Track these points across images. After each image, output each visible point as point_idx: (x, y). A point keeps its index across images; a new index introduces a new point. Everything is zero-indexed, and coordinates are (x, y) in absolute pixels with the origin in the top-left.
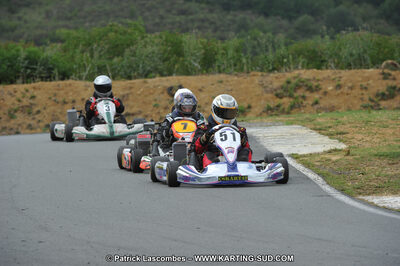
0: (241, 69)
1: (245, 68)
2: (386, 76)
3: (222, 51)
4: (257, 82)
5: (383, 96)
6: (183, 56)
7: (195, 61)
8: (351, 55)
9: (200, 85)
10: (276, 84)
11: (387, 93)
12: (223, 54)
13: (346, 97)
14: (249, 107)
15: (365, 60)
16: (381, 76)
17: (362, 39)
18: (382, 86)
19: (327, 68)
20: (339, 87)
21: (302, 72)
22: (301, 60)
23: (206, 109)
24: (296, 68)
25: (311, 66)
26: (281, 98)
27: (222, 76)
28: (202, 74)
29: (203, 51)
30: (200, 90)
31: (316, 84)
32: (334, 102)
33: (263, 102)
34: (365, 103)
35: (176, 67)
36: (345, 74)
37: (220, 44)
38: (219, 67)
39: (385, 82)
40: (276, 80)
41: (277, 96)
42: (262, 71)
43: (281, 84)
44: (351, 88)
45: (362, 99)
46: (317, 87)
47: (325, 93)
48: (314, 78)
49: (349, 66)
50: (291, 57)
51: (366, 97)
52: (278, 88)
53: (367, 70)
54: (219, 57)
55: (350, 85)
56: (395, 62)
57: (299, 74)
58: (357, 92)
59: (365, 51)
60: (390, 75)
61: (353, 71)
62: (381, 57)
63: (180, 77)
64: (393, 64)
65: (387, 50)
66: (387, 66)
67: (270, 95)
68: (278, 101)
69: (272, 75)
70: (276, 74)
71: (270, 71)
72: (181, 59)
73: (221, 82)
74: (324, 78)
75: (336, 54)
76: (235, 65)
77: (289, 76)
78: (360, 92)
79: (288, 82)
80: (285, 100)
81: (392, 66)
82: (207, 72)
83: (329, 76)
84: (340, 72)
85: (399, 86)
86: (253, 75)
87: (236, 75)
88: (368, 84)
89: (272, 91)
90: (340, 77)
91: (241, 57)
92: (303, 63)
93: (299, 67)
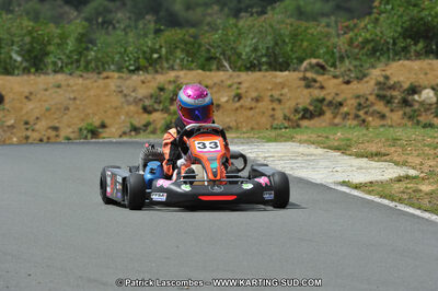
0: (86, 68)
2: (309, 83)
3: (57, 41)
4: (113, 87)
5: (307, 114)
7: (18, 53)
8: (256, 50)
9: (26, 91)
10: (142, 92)
11: (311, 108)
12: (59, 45)
13: (251, 113)
14: (103, 126)
15: (276, 58)
16: (303, 83)
17: (271, 26)
18: (304, 98)
19: (218, 69)
20: (239, 97)
21: (182, 73)
22: (179, 54)
23: (37, 127)
24: (172, 68)
25: (193, 65)
26: (149, 113)
27: (60, 77)
28: (29, 72)
29: (27, 39)
30: (27, 97)
32: (230, 120)
33: (123, 117)
36: (247, 78)
37: (53, 30)
39: (306, 91)
40: (143, 85)
41: (146, 110)
42: (119, 70)
43: (151, 91)
44: (257, 100)
45: (273, 117)
47: (217, 107)
49: (252, 67)
50: (164, 50)
51: (279, 115)
52: (146, 98)
53: (279, 74)
54: (51, 48)
55: (254, 95)
56: (321, 61)
57: (177, 77)
58: (265, 105)
59: (277, 44)
60: (315, 81)
61: (257, 75)
64: (318, 65)
65: (305, 45)
66: (312, 66)
67: (132, 108)
68: (145, 118)
69: (135, 77)
70: (141, 76)
71: (132, 72)
73: (59, 87)
74: (215, 84)
75: (233, 49)
76: (78, 61)
77: (161, 79)
78: (271, 107)
79: (161, 89)
80: (156, 116)
81: (317, 68)
82: (37, 70)
83: (222, 81)
84: (239, 76)
85: (329, 98)
86: (107, 78)
87: (81, 76)
88: (281, 95)
89: (137, 101)
90: (240, 83)
91: (87, 49)
92: (182, 60)
93: (176, 67)
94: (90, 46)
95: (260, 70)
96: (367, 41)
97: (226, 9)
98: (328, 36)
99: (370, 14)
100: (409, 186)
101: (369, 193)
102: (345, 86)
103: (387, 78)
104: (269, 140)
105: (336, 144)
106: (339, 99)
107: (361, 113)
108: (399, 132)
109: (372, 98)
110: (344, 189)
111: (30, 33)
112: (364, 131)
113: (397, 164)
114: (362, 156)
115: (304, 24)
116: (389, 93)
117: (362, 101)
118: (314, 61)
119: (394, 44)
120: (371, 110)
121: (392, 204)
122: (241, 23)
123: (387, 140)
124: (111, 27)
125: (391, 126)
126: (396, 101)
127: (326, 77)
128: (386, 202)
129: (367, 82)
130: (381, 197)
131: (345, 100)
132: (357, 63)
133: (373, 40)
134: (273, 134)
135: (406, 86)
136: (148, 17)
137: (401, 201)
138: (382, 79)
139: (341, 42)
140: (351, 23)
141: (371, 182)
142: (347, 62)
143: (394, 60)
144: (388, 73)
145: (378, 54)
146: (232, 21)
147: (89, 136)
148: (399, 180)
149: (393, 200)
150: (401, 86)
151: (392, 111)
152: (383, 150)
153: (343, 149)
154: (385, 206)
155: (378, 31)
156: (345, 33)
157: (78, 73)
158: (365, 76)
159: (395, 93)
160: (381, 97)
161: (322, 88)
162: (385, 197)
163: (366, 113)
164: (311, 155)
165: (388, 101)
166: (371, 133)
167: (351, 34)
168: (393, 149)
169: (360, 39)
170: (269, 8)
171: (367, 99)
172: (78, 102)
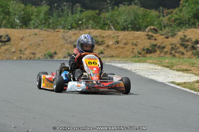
0: (48, 27)
1: (52, 26)
2: (150, 37)
3: (35, 14)
4: (60, 36)
5: (148, 51)
6: (9, 15)
7: (17, 19)
8: (126, 21)
9: (21, 36)
10: (74, 38)
11: (151, 49)
12: (37, 16)
13: (122, 50)
14: (55, 53)
15: (135, 25)
16: (147, 37)
18: (147, 44)
19: (108, 29)
20: (117, 42)
21: (92, 31)
22: (91, 22)
23: (25, 53)
24: (87, 28)
25: (97, 27)
27: (36, 30)
28: (22, 28)
29: (22, 13)
30: (21, 39)
31: (101, 40)
32: (114, 53)
33: (64, 50)
35: (4, 22)
36: (122, 34)
38: (34, 24)
39: (148, 41)
40: (74, 35)
42: (64, 28)
44: (126, 44)
45: (133, 52)
46: (102, 42)
47: (108, 46)
48: (100, 36)
49: (124, 29)
50: (84, 20)
51: (136, 51)
53: (136, 32)
55: (125, 41)
56: (155, 27)
58: (129, 47)
60: (152, 36)
63: (7, 30)
64: (154, 29)
65: (148, 20)
66: (151, 30)
67: (69, 45)
69: (70, 32)
70: (73, 31)
71: (70, 29)
72: (8, 17)
73: (36, 35)
74: (107, 36)
75: (116, 20)
76: (45, 23)
77: (82, 33)
78: (132, 48)
82: (26, 27)
83: (110, 35)
84: (118, 33)
85: (158, 44)
86: (58, 31)
87: (46, 30)
88: (137, 42)
89: (71, 43)
90: (118, 36)
91: (49, 18)
92: (92, 25)
93: (90, 28)
94: (51, 17)
95: (128, 31)
96: (176, 19)
98: (159, 16)
99: (178, 7)
102: (166, 39)
103: (185, 36)
106: (163, 45)
107: (173, 52)
109: (178, 45)
111: (23, 10)
115: (149, 10)
116: (186, 43)
117: (174, 46)
120: (178, 50)
122: (120, 9)
124: (60, 9)
126: (189, 47)
127: (157, 34)
129: (176, 38)
131: (166, 45)
132: (172, 29)
133: (179, 19)
135: (194, 40)
136: (78, 5)
138: (183, 37)
139: (165, 19)
140: (169, 11)
142: (167, 28)
143: (189, 28)
144: (186, 34)
145: (182, 25)
146: (116, 8)
147: (49, 57)
150: (192, 40)
151: (187, 51)
155: (182, 15)
156: (167, 15)
158: (175, 35)
159: (189, 43)
160: (182, 45)
163: (175, 52)
165: (186, 47)
167: (169, 16)
169: (174, 18)
170: (132, 2)
171: (176, 46)
172: (44, 42)
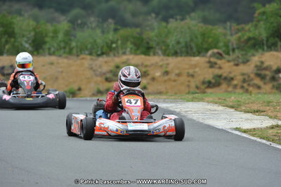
0: (70, 53)
1: (74, 51)
2: (212, 65)
3: (51, 34)
4: (86, 65)
5: (210, 85)
6: (14, 37)
7: (26, 42)
8: (178, 43)
10: (105, 68)
11: (213, 81)
12: (53, 37)
13: (174, 84)
14: (80, 89)
15: (192, 49)
16: (208, 65)
17: (189, 28)
18: (209, 74)
19: (154, 54)
20: (167, 73)
21: (130, 57)
22: (129, 45)
24: (124, 53)
25: (138, 52)
26: (110, 82)
27: (53, 58)
29: (33, 34)
32: (161, 88)
33: (92, 85)
34: (192, 90)
35: (7, 47)
36: (173, 61)
37: (50, 28)
38: (49, 49)
39: (210, 70)
40: (106, 64)
41: (107, 80)
42: (91, 54)
43: (111, 68)
44: (179, 75)
45: (188, 86)
46: (145, 72)
47: (153, 79)
48: (142, 64)
49: (176, 54)
50: (119, 42)
51: (193, 84)
52: (108, 72)
53: (193, 58)
54: (47, 39)
55: (177, 72)
56: (220, 51)
57: (128, 59)
58: (184, 79)
59: (192, 40)
60: (216, 63)
61: (179, 59)
62: (205, 46)
64: (218, 53)
65: (210, 40)
66: (214, 55)
67: (99, 79)
68: (108, 85)
69: (100, 59)
70: (105, 58)
71: (99, 55)
72: (12, 40)
73: (52, 64)
74: (152, 64)
75: (164, 42)
76: (64, 48)
77: (117, 60)
78: (187, 79)
79: (118, 67)
81: (217, 55)
82: (38, 53)
83: (157, 63)
84: (167, 60)
85: (225, 75)
86: (83, 59)
87: (66, 58)
88: (195, 72)
89: (102, 74)
90: (168, 64)
91: (70, 40)
92: (131, 49)
93: (128, 53)
94: (73, 38)
95: (181, 56)
96: (249, 39)
97: (160, 17)
98: (225, 35)
99: (252, 21)
100: (279, 131)
101: (253, 135)
102: (235, 68)
103: (262, 63)
104: (188, 101)
105: (231, 104)
106: (232, 75)
107: (245, 85)
108: (271, 98)
109: (252, 76)
110: (237, 133)
111: (34, 29)
112: (249, 97)
113: (271, 117)
114: (248, 112)
115: (210, 27)
116: (263, 72)
117: (246, 77)
118: (216, 51)
119: (267, 41)
120: (252, 83)
121: (268, 143)
122: (169, 26)
123: (264, 102)
124: (86, 27)
125: (265, 94)
126: (268, 78)
127: (223, 61)
128: (264, 141)
129: (249, 65)
130: (261, 138)
131: (235, 76)
132: (244, 53)
133: (254, 38)
134: (191, 96)
135: (274, 68)
136: (110, 20)
137: (273, 141)
138: (259, 64)
139: (233, 39)
140: (240, 27)
141: (254, 129)
142: (237, 51)
143: (267, 51)
144: (263, 59)
145: (257, 47)
146: (164, 24)
147: (71, 96)
148: (272, 127)
149: (268, 140)
150: (271, 68)
151: (265, 84)
152: (262, 109)
153: (236, 107)
154: (264, 144)
155: (257, 32)
156: (237, 33)
157: (65, 55)
158: (248, 61)
159: (267, 73)
160: (258, 75)
161: (220, 68)
162: (263, 139)
163: (249, 85)
164: (216, 111)
165: (262, 77)
166: (253, 97)
167: (240, 34)
168: (268, 108)
169: (246, 37)
170: (187, 17)
171: (249, 76)
172: (64, 74)
